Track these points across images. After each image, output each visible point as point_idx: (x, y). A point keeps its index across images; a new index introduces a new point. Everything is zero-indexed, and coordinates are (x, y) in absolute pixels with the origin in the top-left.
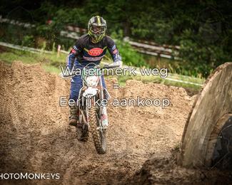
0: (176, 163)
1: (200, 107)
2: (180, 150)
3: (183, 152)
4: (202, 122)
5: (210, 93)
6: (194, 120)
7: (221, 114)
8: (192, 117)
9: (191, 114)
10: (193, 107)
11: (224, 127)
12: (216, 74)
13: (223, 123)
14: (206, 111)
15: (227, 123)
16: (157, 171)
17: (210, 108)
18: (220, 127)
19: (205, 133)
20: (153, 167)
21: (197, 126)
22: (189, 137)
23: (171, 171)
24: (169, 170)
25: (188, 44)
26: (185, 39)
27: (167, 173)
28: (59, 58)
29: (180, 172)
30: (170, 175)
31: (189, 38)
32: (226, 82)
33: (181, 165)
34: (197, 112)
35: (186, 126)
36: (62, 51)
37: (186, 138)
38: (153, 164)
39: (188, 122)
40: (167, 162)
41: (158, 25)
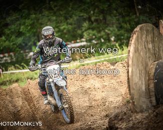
0: (132, 112)
1: (133, 65)
2: (131, 101)
3: (133, 102)
4: (138, 75)
5: (135, 52)
6: (132, 76)
7: (149, 65)
8: (130, 74)
9: (128, 72)
10: (128, 67)
11: (155, 73)
12: (135, 36)
13: (154, 70)
14: (138, 66)
15: (156, 69)
16: (120, 123)
17: (140, 63)
18: (152, 74)
19: (144, 83)
20: (116, 122)
21: (136, 79)
22: (133, 89)
23: (131, 119)
24: (129, 119)
25: (89, 33)
26: (86, 30)
27: (129, 121)
28: (4, 78)
29: (137, 117)
30: (131, 122)
31: (89, 29)
32: (144, 40)
33: (136, 112)
34: (132, 70)
35: (129, 82)
36: (4, 72)
37: (132, 91)
38: (115, 119)
39: (128, 79)
40: (125, 114)
41: (62, 28)
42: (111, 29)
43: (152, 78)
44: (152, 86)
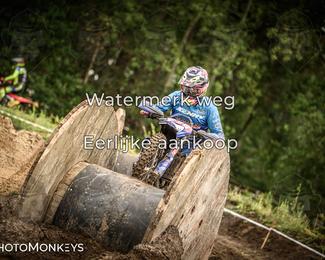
0: (11, 213)
1: (55, 147)
2: (20, 196)
3: (22, 200)
4: (52, 166)
5: (69, 132)
6: (44, 162)
7: (76, 161)
8: (42, 158)
9: (42, 153)
10: (46, 146)
11: (76, 178)
12: (81, 110)
13: (76, 173)
14: (59, 154)
15: (81, 174)
17: (65, 150)
18: (72, 177)
19: (53, 182)
21: (45, 170)
22: (34, 182)
23: (4, 221)
29: (15, 224)
30: (2, 226)
32: (90, 122)
34: (49, 153)
37: (29, 183)
39: (36, 163)
42: (38, 78)
43: (68, 182)
44: (62, 193)
